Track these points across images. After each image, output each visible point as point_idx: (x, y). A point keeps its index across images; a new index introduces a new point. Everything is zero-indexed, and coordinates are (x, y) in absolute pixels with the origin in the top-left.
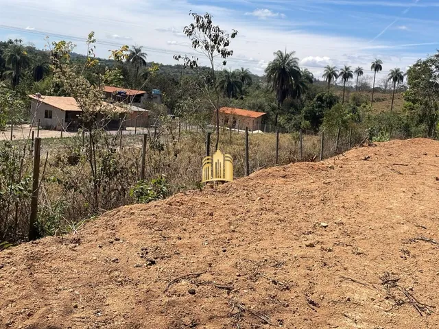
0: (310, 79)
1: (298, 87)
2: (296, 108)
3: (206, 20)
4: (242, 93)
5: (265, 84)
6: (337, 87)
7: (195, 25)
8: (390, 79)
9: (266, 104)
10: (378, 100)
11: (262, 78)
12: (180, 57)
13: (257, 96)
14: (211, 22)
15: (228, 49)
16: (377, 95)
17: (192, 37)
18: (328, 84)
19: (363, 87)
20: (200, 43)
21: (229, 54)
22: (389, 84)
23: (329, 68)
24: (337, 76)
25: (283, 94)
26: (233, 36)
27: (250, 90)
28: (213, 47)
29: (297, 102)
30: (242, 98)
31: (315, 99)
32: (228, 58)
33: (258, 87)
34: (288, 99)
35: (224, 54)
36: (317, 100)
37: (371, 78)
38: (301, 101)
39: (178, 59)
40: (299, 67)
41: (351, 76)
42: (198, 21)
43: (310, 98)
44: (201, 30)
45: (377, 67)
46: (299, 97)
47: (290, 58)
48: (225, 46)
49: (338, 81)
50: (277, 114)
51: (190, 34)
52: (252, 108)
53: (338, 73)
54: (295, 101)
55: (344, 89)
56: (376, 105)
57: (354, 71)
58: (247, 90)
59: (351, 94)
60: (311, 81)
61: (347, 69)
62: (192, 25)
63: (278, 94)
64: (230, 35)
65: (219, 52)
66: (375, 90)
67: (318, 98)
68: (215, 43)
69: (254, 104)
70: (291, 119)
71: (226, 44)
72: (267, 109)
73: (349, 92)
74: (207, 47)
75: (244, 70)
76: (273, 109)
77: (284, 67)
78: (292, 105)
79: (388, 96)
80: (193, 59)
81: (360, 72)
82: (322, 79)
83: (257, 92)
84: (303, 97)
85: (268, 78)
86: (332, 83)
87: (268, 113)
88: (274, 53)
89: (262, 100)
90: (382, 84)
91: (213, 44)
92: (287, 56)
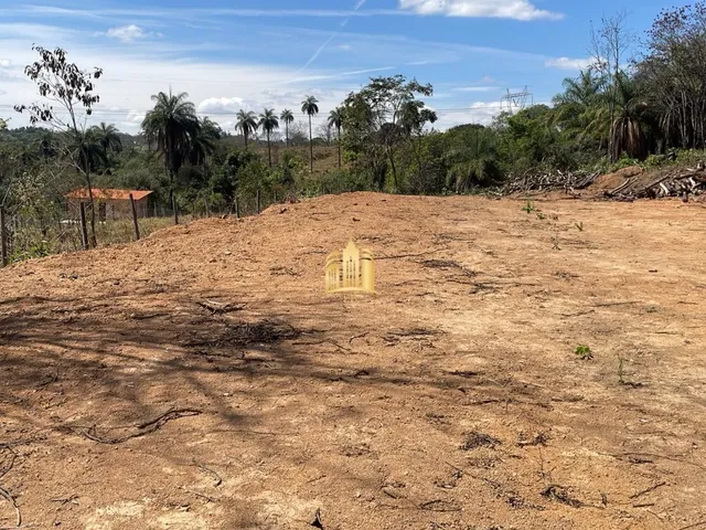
0: (215, 133)
1: (197, 147)
2: (199, 178)
3: (57, 57)
4: (108, 164)
5: (145, 148)
6: (259, 143)
7: (41, 64)
8: (331, 124)
9: (151, 176)
10: (321, 156)
11: (138, 138)
12: (23, 107)
13: (134, 166)
14: (63, 59)
15: (92, 94)
16: (318, 149)
17: (38, 79)
18: (245, 139)
19: (297, 140)
20: (51, 88)
21: (94, 100)
22: (332, 132)
23: (242, 114)
24: (256, 126)
25: (175, 160)
26: (97, 75)
27: (120, 157)
28: (70, 93)
29: (201, 170)
30: (109, 173)
31: (227, 162)
32: (93, 106)
33: (134, 153)
34: (185, 166)
35: (87, 101)
36: (230, 164)
37: (305, 125)
38: (206, 168)
39: (21, 111)
40: (197, 115)
41: (276, 124)
42: (45, 58)
43: (219, 162)
44: (51, 70)
45: (311, 108)
46: (201, 162)
47: (180, 103)
48: (87, 90)
49: (259, 132)
50: (172, 191)
51: (35, 76)
52: (131, 184)
53: (256, 121)
54: (196, 168)
55: (269, 144)
56: (318, 164)
57: (279, 116)
58: (115, 159)
59: (280, 151)
60: (218, 137)
61: (268, 114)
62: (36, 64)
63: (167, 159)
64: (93, 76)
65: (80, 99)
66: (315, 142)
67: (230, 160)
68: (73, 86)
69: (131, 179)
70: (195, 197)
71: (89, 88)
72: (155, 183)
73: (277, 148)
74: (61, 94)
75: (107, 126)
76: (164, 184)
77: (171, 117)
78: (193, 175)
79: (333, 150)
80: (46, 108)
81: (288, 117)
82: (235, 133)
83: (133, 160)
84: (209, 160)
85: (148, 138)
86: (250, 136)
87: (156, 190)
88: (153, 97)
89: (143, 171)
90: (323, 132)
91: (70, 88)
92: (174, 100)
